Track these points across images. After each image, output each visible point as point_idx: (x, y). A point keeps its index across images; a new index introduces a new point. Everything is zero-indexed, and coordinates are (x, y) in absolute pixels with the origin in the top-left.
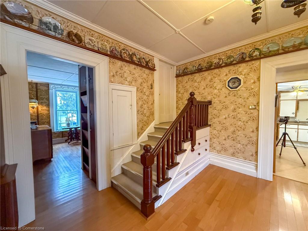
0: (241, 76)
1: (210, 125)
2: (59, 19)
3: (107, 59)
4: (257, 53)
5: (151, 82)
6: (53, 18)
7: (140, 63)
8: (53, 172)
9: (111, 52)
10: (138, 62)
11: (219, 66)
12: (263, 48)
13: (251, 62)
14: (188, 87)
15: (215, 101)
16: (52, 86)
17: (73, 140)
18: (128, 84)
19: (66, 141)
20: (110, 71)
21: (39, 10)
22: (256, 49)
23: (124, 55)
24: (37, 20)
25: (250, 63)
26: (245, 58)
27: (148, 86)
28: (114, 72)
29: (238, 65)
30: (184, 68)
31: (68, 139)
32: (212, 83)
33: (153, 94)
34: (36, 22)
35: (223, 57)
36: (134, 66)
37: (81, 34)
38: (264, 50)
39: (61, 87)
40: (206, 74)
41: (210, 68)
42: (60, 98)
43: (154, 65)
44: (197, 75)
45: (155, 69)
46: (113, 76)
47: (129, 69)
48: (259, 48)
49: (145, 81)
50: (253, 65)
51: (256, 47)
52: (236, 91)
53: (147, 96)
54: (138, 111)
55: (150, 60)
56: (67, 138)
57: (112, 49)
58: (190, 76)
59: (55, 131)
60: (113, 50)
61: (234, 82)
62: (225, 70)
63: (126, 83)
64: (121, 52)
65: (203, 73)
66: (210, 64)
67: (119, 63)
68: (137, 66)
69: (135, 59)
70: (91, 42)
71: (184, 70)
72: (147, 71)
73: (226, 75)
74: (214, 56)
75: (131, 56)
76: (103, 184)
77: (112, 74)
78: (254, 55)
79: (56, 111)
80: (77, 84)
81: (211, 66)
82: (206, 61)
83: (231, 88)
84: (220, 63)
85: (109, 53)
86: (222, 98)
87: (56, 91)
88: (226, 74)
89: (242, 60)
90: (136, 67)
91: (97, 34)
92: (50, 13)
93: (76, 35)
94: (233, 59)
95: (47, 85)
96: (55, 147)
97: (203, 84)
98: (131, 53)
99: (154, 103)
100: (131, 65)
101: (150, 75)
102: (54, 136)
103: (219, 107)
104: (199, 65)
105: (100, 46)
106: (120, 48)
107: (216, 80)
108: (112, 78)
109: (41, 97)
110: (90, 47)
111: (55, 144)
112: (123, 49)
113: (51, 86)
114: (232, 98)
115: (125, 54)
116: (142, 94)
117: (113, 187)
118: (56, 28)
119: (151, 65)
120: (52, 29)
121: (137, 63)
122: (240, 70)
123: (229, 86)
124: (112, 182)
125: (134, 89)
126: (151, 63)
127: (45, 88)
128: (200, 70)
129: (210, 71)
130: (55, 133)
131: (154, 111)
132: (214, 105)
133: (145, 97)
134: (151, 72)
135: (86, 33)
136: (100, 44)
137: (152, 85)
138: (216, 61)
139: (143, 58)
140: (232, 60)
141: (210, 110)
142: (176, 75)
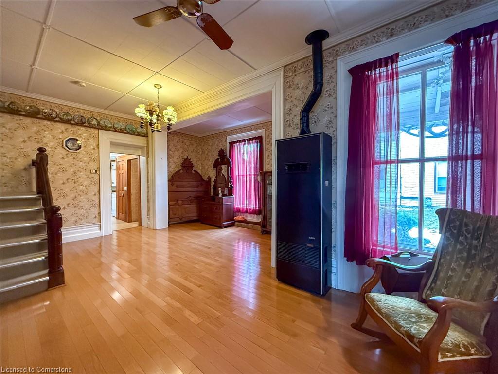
11: (51, 119)
25: (89, 129)
26: (84, 123)
29: (77, 127)
35: (57, 110)
38: (101, 122)
40: (27, 121)
50: (92, 132)
51: (94, 117)
52: (75, 154)
61: (73, 144)
62: (61, 126)
65: (21, 118)
66: (34, 109)
73: (63, 133)
74: (41, 102)
78: (92, 123)
81: (37, 113)
83: (70, 149)
84: (53, 116)
88: (61, 131)
89: (81, 124)
94: (71, 117)
107: (47, 135)
114: (70, 160)
122: (79, 132)
123: (66, 146)
129: (35, 119)
138: (45, 110)
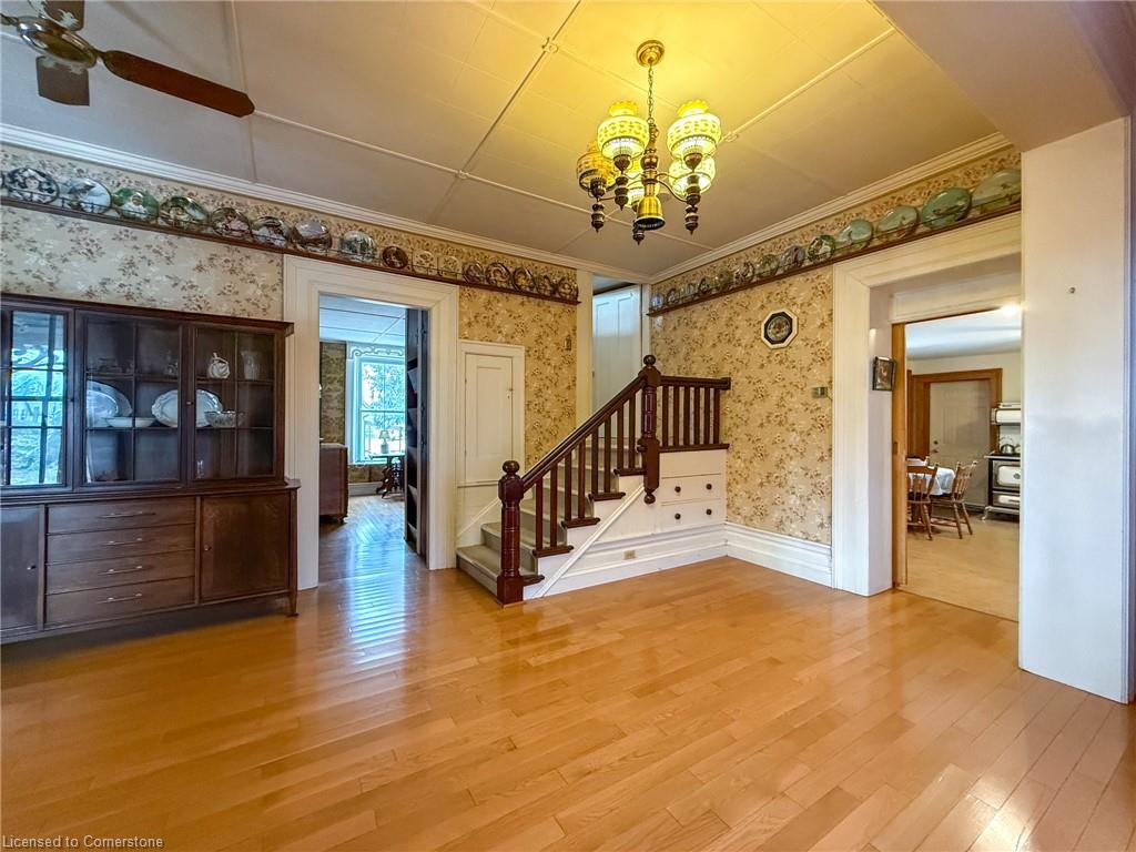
0: (794, 308)
1: (726, 447)
2: (370, 229)
3: (455, 289)
4: (826, 248)
5: (566, 333)
6: (361, 230)
7: (535, 291)
8: (347, 539)
9: (466, 274)
10: (530, 287)
11: (746, 284)
12: (837, 235)
13: (815, 272)
14: (678, 341)
15: (738, 379)
16: (353, 349)
17: (393, 490)
18: (504, 340)
19: (378, 490)
20: (461, 315)
21: (341, 221)
22: (824, 237)
23: (495, 276)
24: (338, 240)
25: (812, 275)
26: (802, 262)
27: (557, 344)
28: (472, 315)
29: (789, 280)
30: (668, 289)
31: (383, 488)
32: (732, 328)
33: (571, 363)
34: (336, 242)
35: (756, 260)
36: (520, 299)
37: (405, 249)
38: (840, 240)
39: (373, 350)
40: (717, 304)
41: (726, 289)
42: (372, 381)
43: (577, 290)
44: (698, 307)
45: (579, 300)
46: (469, 324)
47: (506, 306)
48: (831, 234)
49: (548, 330)
50: (819, 281)
51: (826, 233)
52: (782, 351)
53: (555, 367)
54: (528, 405)
55: (563, 279)
56: (380, 484)
57: (466, 269)
58: (681, 312)
59: (354, 463)
60: (469, 269)
61: (779, 326)
62: (760, 293)
63: (499, 339)
64: (488, 271)
65: (712, 302)
66: (726, 277)
67: (484, 295)
68: (528, 296)
69: (522, 281)
70: (424, 261)
71: (669, 294)
72: (556, 307)
73: (763, 307)
74: (734, 257)
75: (513, 278)
76: (438, 558)
77: (466, 320)
78: (821, 252)
79: (359, 412)
80: (403, 344)
81: (728, 283)
82: (718, 271)
83: (772, 342)
84: (749, 275)
85: (459, 277)
86: (753, 370)
87: (362, 360)
88: (760, 304)
89: (796, 268)
90: (525, 299)
91: (436, 243)
92: (356, 224)
93: (400, 254)
94: (776, 263)
95: (343, 346)
96: (352, 502)
97: (712, 331)
98: (511, 270)
99: (575, 385)
100: (512, 297)
101: (565, 317)
102: (352, 477)
103: (748, 396)
104: (704, 280)
105: (442, 266)
106: (485, 263)
107: (740, 321)
108: (466, 330)
109: (328, 376)
110: (421, 272)
111: (353, 496)
112: (494, 264)
113: (350, 349)
114: (775, 368)
115: (498, 274)
116: (540, 363)
117: (460, 567)
118: (364, 246)
119: (568, 291)
120: (359, 250)
121: (528, 289)
122: (793, 292)
123: (767, 337)
124: (458, 557)
125: (519, 352)
126: (566, 286)
127: (337, 354)
128: (704, 296)
129: (725, 297)
130: (355, 468)
131: (574, 405)
132: (736, 388)
133: (549, 371)
134: (568, 307)
135: (414, 245)
136: (442, 260)
137: (569, 341)
138: (738, 269)
139: (546, 277)
140: (773, 266)
141: (727, 403)
142: (651, 309)
